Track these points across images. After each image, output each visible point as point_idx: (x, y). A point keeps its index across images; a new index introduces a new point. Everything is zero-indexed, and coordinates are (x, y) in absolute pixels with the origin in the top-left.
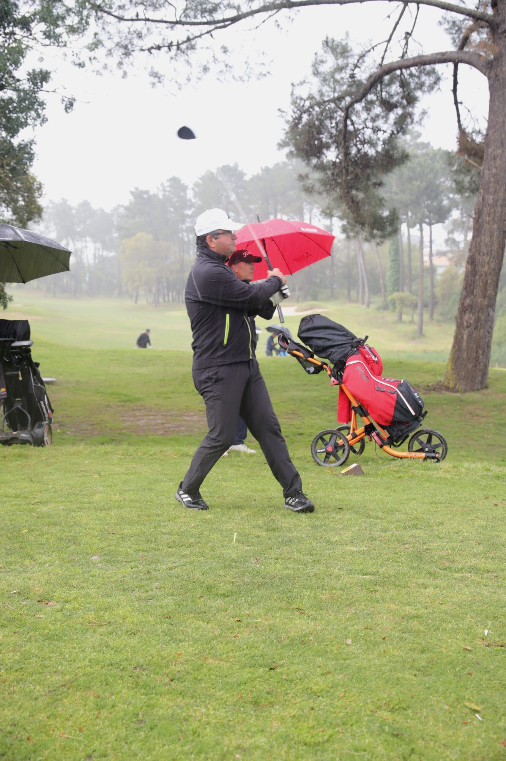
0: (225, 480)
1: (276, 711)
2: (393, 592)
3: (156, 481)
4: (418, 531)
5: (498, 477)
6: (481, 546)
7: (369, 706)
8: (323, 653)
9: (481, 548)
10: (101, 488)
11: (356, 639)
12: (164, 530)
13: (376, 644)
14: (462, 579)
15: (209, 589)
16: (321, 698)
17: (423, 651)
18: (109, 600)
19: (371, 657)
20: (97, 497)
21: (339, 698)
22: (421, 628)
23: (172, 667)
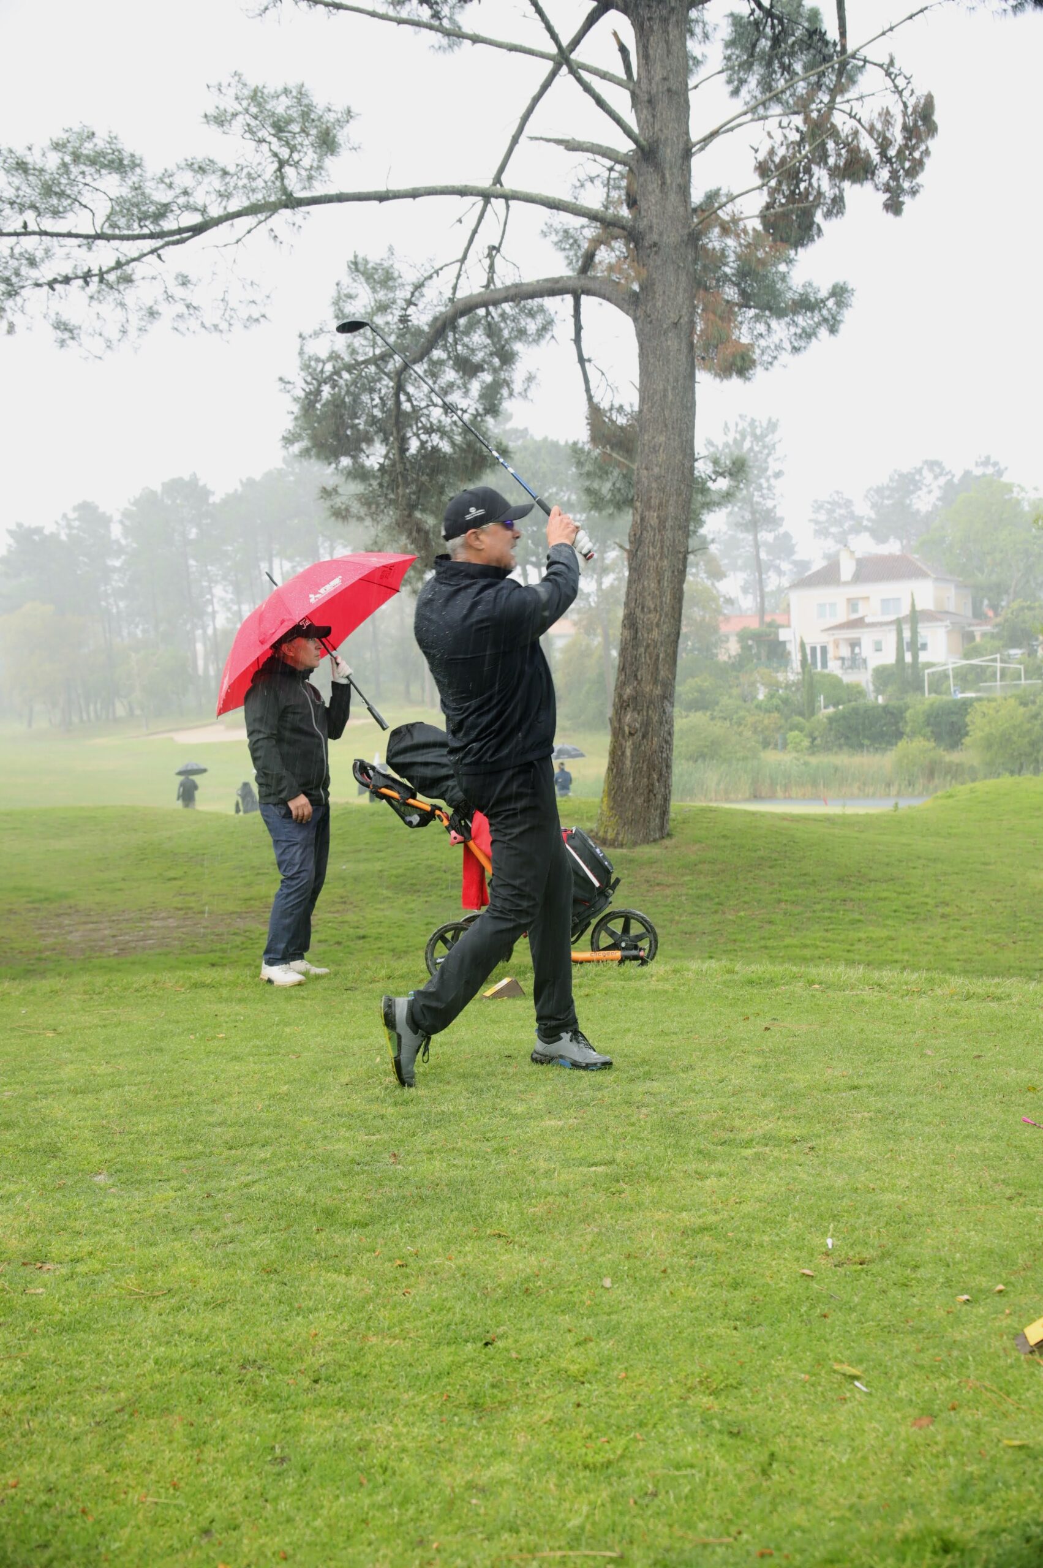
0: (288, 1024)
1: (516, 1416)
2: (650, 1191)
3: (163, 1034)
4: (655, 1084)
5: (751, 982)
6: (768, 1099)
7: (673, 1389)
8: (568, 1308)
9: (768, 1104)
10: (68, 1055)
11: (617, 1278)
12: (211, 1120)
13: (654, 1281)
14: (758, 1157)
15: (329, 1213)
16: (587, 1385)
17: (736, 1286)
18: (154, 1251)
19: (651, 1304)
20: (68, 1072)
21: (620, 1382)
22: (720, 1246)
23: (309, 1359)
